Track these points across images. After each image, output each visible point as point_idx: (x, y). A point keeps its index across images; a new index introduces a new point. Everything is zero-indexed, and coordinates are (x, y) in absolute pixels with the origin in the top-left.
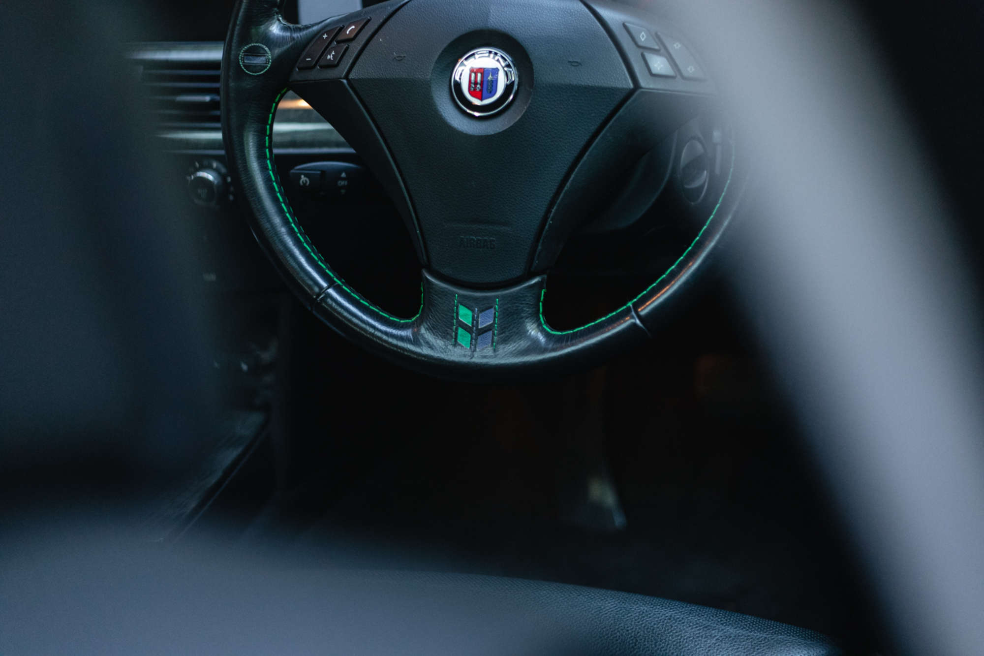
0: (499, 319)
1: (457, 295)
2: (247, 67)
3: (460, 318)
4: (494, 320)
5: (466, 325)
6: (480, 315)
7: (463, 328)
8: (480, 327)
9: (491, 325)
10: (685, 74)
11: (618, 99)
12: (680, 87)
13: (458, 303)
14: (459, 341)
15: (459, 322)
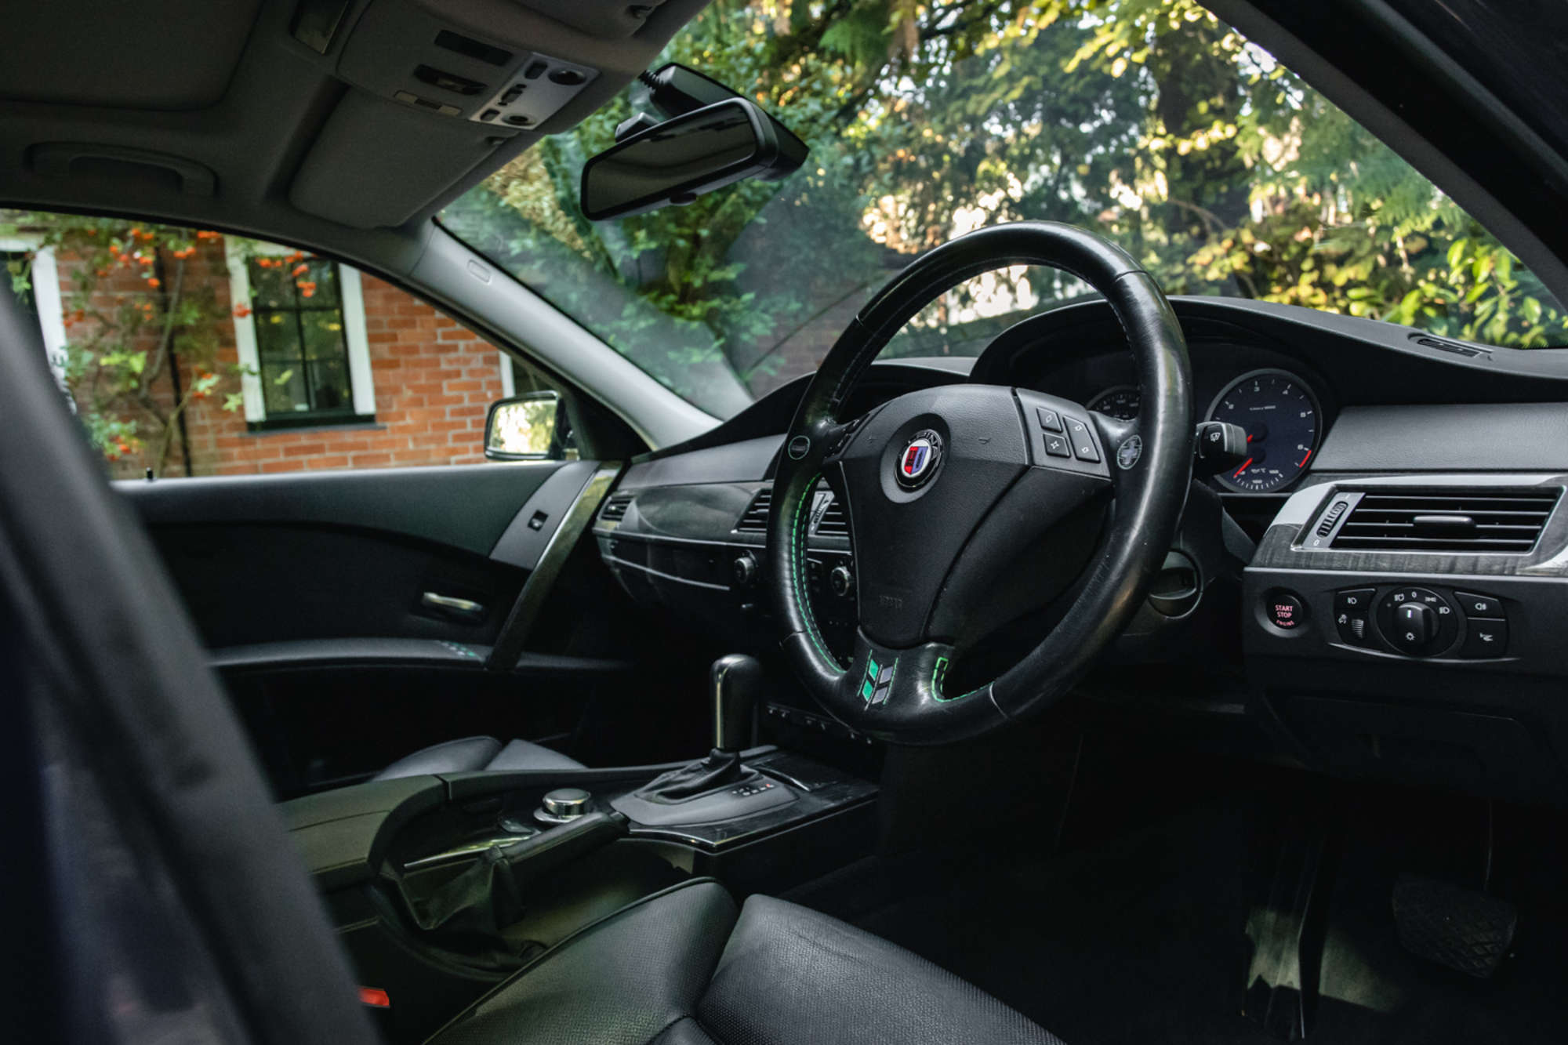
0: (895, 677)
1: (872, 651)
2: (793, 453)
3: (870, 672)
4: (891, 678)
5: (872, 679)
6: (883, 671)
7: (869, 681)
8: (880, 681)
9: (888, 680)
10: (1079, 455)
11: (1013, 474)
12: (1072, 466)
13: (872, 657)
14: (863, 693)
15: (868, 675)
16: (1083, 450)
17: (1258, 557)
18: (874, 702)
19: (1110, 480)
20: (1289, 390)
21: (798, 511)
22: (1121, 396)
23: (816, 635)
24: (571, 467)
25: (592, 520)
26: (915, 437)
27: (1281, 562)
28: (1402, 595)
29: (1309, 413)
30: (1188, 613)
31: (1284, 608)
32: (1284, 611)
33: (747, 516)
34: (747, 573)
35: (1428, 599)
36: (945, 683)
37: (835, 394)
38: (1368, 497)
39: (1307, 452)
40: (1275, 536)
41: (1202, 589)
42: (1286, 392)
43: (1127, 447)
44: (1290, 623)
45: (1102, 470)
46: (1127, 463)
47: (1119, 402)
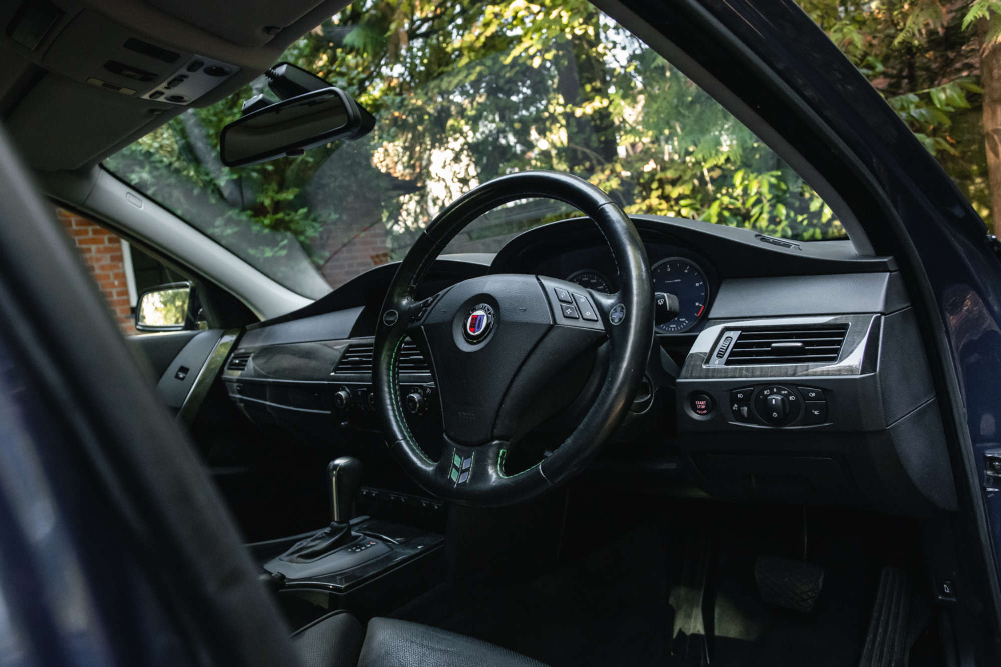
0: (473, 464)
1: (455, 449)
2: (387, 321)
3: (455, 463)
4: (471, 465)
5: (457, 467)
6: (464, 461)
7: (455, 469)
8: (463, 468)
9: (469, 467)
10: (585, 317)
11: (542, 331)
12: (580, 324)
13: (456, 453)
14: (452, 476)
15: (454, 465)
16: (587, 314)
17: (683, 372)
18: (460, 482)
19: (604, 332)
20: (688, 270)
21: (393, 360)
22: (585, 276)
23: (413, 441)
24: (203, 335)
25: (221, 371)
26: (475, 309)
27: (697, 375)
28: (769, 391)
29: (701, 283)
30: (646, 411)
31: (700, 403)
32: (701, 405)
33: (341, 363)
34: (345, 402)
35: (783, 392)
36: (505, 466)
37: (412, 281)
38: (743, 333)
39: (701, 307)
40: (693, 360)
41: (654, 395)
42: (686, 271)
43: (615, 311)
44: (705, 412)
45: (599, 326)
46: (616, 321)
47: (584, 279)
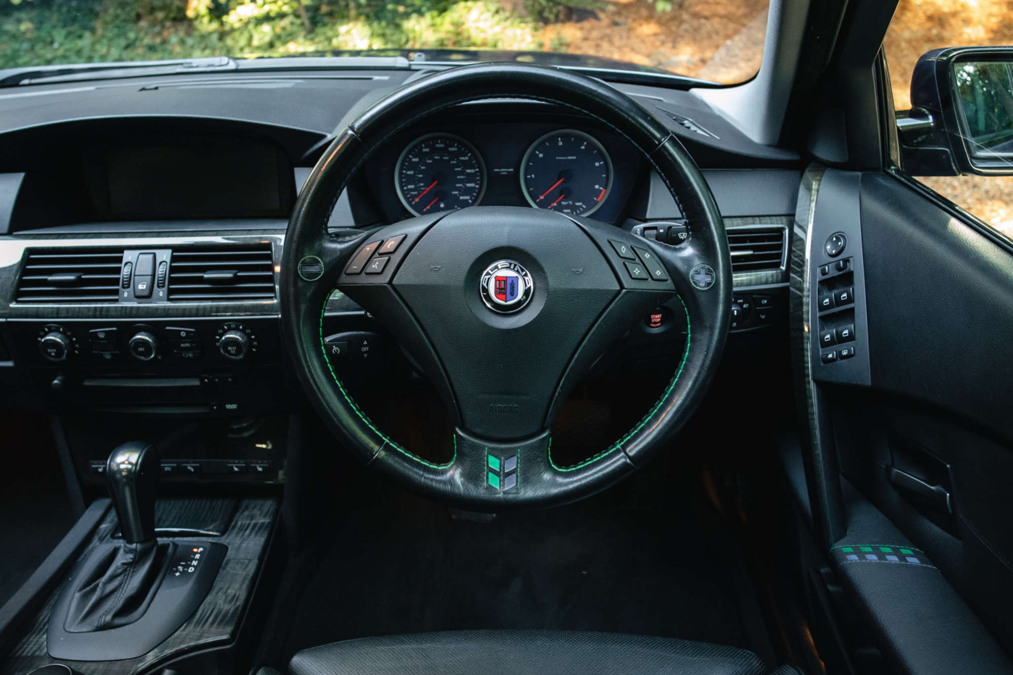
0: (521, 465)
1: (486, 448)
2: (305, 274)
3: (490, 465)
4: (517, 466)
5: (495, 470)
6: (506, 462)
7: (492, 472)
8: (506, 471)
9: (515, 468)
10: (654, 277)
11: (609, 296)
12: (651, 286)
13: (488, 453)
14: (490, 483)
15: (491, 468)
16: (657, 273)
18: (506, 489)
19: (674, 294)
20: (585, 146)
22: (439, 141)
29: (601, 163)
31: (656, 317)
34: (66, 351)
35: (740, 302)
39: (602, 190)
42: (583, 147)
43: (698, 272)
44: (660, 324)
45: (666, 286)
46: (703, 284)
47: (437, 146)
